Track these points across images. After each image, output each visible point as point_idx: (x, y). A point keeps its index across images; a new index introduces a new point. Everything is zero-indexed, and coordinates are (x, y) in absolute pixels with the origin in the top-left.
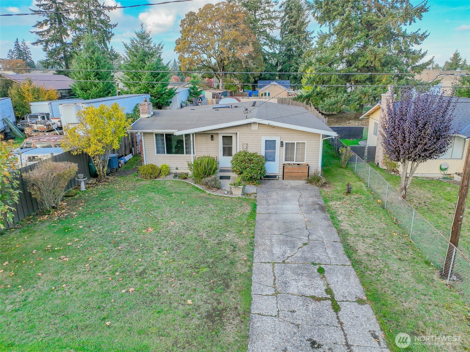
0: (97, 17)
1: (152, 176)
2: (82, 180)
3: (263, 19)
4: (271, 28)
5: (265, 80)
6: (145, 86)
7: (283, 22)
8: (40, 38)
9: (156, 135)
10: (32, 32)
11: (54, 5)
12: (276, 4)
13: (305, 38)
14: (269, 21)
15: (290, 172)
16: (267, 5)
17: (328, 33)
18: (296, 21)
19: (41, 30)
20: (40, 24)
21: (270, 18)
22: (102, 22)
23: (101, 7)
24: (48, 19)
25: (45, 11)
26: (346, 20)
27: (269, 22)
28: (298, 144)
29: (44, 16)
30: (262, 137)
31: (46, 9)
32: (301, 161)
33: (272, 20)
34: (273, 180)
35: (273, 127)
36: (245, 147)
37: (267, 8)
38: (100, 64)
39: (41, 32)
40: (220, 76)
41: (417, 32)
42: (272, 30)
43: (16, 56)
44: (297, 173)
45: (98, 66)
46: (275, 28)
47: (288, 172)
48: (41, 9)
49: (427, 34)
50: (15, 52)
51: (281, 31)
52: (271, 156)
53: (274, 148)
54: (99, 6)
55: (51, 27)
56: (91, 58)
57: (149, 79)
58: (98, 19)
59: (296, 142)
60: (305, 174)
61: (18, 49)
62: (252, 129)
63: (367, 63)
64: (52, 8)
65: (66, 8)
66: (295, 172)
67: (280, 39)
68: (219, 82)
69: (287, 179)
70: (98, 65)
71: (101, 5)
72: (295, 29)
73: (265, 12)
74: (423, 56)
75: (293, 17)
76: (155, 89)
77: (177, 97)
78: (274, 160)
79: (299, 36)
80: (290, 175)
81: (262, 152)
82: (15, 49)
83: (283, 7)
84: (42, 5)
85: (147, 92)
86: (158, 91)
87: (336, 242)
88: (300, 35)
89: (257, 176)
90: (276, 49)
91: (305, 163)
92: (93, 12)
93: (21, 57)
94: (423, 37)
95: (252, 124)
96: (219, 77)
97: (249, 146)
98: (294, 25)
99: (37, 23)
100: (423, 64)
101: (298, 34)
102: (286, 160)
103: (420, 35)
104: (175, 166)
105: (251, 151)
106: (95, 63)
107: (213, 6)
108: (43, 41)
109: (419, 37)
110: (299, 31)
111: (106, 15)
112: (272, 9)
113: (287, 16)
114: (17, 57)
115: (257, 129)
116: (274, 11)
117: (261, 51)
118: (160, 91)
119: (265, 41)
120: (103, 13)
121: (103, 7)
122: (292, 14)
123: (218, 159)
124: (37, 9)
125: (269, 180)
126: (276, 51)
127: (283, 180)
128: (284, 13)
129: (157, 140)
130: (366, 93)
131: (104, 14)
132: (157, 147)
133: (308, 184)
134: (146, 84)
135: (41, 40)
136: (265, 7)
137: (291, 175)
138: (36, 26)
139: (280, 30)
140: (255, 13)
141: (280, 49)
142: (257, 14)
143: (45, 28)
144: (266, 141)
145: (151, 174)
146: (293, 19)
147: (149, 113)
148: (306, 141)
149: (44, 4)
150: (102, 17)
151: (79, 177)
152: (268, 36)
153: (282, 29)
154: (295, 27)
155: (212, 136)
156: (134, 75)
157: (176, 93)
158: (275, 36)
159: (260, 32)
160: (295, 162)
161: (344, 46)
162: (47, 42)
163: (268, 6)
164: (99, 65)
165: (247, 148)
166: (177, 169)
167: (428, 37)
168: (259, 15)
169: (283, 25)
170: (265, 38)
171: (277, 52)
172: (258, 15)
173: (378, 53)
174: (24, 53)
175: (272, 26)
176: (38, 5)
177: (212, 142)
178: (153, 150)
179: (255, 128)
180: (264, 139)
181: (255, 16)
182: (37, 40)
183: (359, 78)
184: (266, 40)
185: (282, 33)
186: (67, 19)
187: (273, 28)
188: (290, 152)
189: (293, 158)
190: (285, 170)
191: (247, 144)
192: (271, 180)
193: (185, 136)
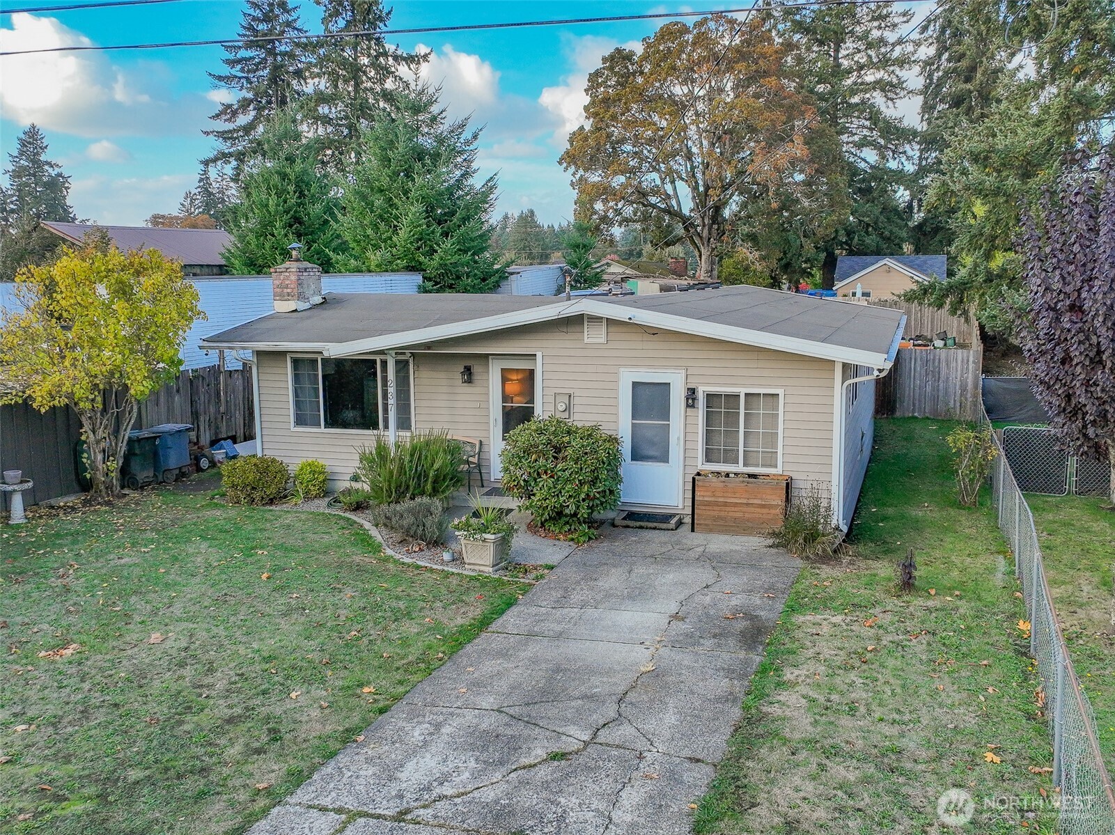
0: (374, 83)
1: (257, 495)
2: (16, 487)
3: (861, 68)
4: (890, 95)
5: (866, 254)
6: (409, 249)
7: (930, 76)
8: (225, 147)
9: (296, 362)
10: (207, 133)
11: (270, 60)
12: (905, 19)
14: (882, 72)
15: (716, 504)
16: (876, 24)
18: (973, 69)
19: (230, 126)
20: (229, 112)
21: (885, 62)
22: (388, 96)
23: (390, 58)
24: (250, 95)
25: (244, 75)
26: (1073, 19)
27: (880, 74)
28: (750, 397)
29: (241, 90)
30: (622, 369)
31: (249, 71)
32: (763, 466)
33: (892, 68)
34: (655, 528)
35: (654, 332)
36: (561, 407)
37: (876, 34)
38: (306, 192)
39: (230, 131)
40: (701, 238)
42: (892, 99)
43: (199, 207)
44: (745, 509)
45: (299, 197)
46: (902, 94)
47: (708, 504)
48: (236, 71)
50: (198, 197)
51: (925, 103)
52: (653, 444)
53: (665, 413)
54: (385, 54)
55: (256, 118)
56: (284, 176)
57: (420, 226)
58: (378, 88)
59: (741, 391)
60: (773, 511)
61: (206, 189)
62: (586, 341)
64: (265, 67)
65: (299, 65)
66: (736, 505)
67: (922, 127)
68: (700, 256)
69: (710, 530)
70: (302, 195)
71: (390, 53)
73: (870, 46)
75: (963, 55)
76: (436, 256)
77: (514, 286)
78: (664, 458)
80: (716, 513)
81: (622, 425)
82: (199, 190)
83: (931, 28)
84: (239, 61)
85: (413, 268)
86: (446, 265)
87: (698, 761)
89: (578, 507)
90: (903, 160)
91: (779, 470)
92: (365, 72)
93: (209, 211)
95: (585, 323)
96: (697, 240)
97: (576, 401)
98: (968, 80)
99: (221, 108)
102: (709, 458)
104: (350, 471)
105: (581, 418)
106: (291, 188)
107: (685, 30)
108: (231, 155)
111: (401, 79)
112: (891, 37)
113: (946, 56)
114: (201, 210)
115: (603, 340)
116: (900, 42)
117: (841, 158)
118: (455, 264)
119: (866, 132)
120: (393, 72)
121: (396, 58)
122: (961, 49)
123: (485, 449)
124: (225, 70)
125: (641, 527)
126: (906, 163)
127: (693, 530)
128: (936, 45)
129: (297, 378)
131: (396, 77)
132: (298, 404)
133: (774, 551)
134: (411, 243)
135: (226, 151)
136: (868, 32)
137: (722, 514)
138: (217, 116)
139: (919, 100)
140: (837, 51)
141: (920, 158)
142: (843, 53)
143: (243, 120)
144: (635, 384)
145: (253, 488)
146: (964, 64)
147: (301, 297)
148: (777, 386)
149: (246, 59)
150: (389, 84)
151: (7, 480)
152: (874, 117)
153: (926, 96)
154: (968, 86)
155: (468, 370)
156: (381, 217)
157: (512, 274)
158: (899, 116)
159: (850, 105)
160: (740, 468)
161: (1066, 107)
162: (240, 157)
163: (879, 28)
164: (304, 196)
165: (568, 409)
166: (354, 479)
168: (848, 55)
169: (930, 84)
170: (867, 123)
171: (910, 167)
172: (845, 57)
174: (218, 199)
175: (890, 89)
176: (228, 62)
177: (467, 389)
178: (286, 412)
179: (594, 336)
180: (628, 377)
181: (836, 58)
182: (216, 153)
184: (871, 129)
185: (927, 108)
186: (299, 94)
187: (897, 94)
188: (722, 429)
189: (733, 450)
190: (697, 493)
191: (570, 396)
192: (647, 528)
193: (381, 365)
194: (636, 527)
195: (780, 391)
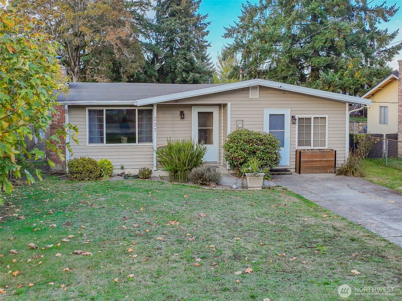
9: (90, 111)
13: (195, 25)
15: (309, 161)
17: (258, 5)
28: (317, 119)
30: (265, 109)
32: (321, 146)
34: (284, 174)
35: (284, 92)
36: (240, 126)
41: (382, 6)
44: (319, 163)
47: (306, 162)
49: (396, 8)
51: (158, 14)
53: (282, 127)
59: (312, 117)
60: (330, 163)
62: (250, 97)
63: (325, 42)
66: (316, 161)
69: (306, 173)
72: (181, 10)
74: (393, 36)
78: (283, 145)
79: (187, 21)
80: (308, 166)
88: (188, 19)
91: (326, 147)
94: (392, 12)
95: (250, 90)
97: (245, 123)
100: (393, 48)
101: (185, 18)
102: (299, 145)
103: (388, 9)
104: (120, 164)
109: (387, 12)
110: (187, 14)
115: (258, 97)
125: (279, 174)
127: (299, 173)
129: (90, 120)
130: (331, 82)
132: (91, 132)
137: (311, 165)
144: (271, 115)
148: (325, 114)
153: (158, 11)
155: (182, 113)
160: (312, 147)
165: (242, 127)
166: (122, 168)
167: (397, 11)
169: (160, 4)
171: (154, 42)
173: (343, 28)
177: (182, 122)
178: (84, 137)
179: (254, 95)
180: (267, 112)
183: (317, 63)
185: (159, 16)
187: (147, 8)
188: (305, 132)
189: (309, 141)
190: (302, 158)
191: (243, 121)
192: (281, 174)
193: (138, 112)
194: (277, 174)
195: (326, 116)
